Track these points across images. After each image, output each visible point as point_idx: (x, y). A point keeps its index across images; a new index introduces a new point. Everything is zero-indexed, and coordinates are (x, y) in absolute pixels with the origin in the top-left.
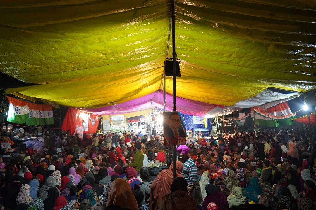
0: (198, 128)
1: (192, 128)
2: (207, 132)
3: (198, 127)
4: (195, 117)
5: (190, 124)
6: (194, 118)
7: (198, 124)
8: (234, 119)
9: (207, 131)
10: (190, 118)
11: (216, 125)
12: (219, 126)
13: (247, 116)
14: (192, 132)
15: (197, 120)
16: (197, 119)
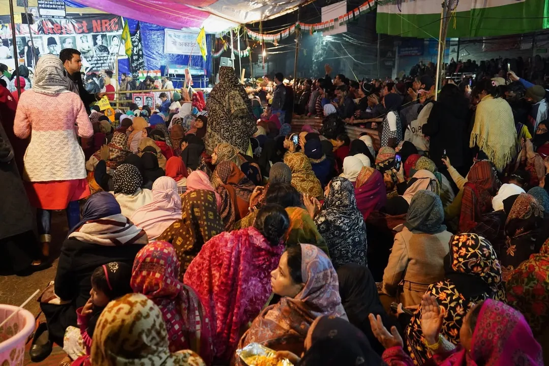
0: (177, 66)
1: (163, 64)
2: (202, 76)
3: (179, 64)
4: (170, 35)
5: (155, 53)
6: (169, 37)
7: (179, 55)
8: (302, 27)
9: (203, 73)
10: (155, 36)
11: (233, 55)
12: (243, 58)
13: (357, 13)
14: (162, 75)
15: (174, 43)
16: (177, 39)
